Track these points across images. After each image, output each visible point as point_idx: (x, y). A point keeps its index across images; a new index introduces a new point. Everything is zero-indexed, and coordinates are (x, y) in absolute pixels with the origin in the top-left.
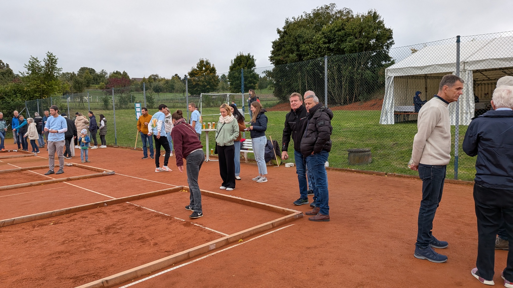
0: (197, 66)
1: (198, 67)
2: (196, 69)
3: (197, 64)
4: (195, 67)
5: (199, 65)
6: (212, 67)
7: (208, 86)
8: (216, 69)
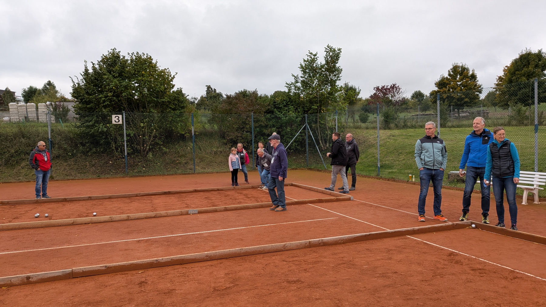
0: (447, 73)
1: (450, 75)
2: (447, 77)
3: (449, 71)
4: (446, 75)
5: (452, 71)
6: (471, 73)
7: (466, 100)
8: (477, 76)
